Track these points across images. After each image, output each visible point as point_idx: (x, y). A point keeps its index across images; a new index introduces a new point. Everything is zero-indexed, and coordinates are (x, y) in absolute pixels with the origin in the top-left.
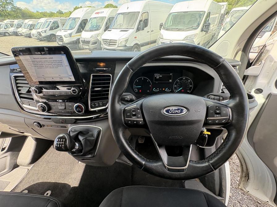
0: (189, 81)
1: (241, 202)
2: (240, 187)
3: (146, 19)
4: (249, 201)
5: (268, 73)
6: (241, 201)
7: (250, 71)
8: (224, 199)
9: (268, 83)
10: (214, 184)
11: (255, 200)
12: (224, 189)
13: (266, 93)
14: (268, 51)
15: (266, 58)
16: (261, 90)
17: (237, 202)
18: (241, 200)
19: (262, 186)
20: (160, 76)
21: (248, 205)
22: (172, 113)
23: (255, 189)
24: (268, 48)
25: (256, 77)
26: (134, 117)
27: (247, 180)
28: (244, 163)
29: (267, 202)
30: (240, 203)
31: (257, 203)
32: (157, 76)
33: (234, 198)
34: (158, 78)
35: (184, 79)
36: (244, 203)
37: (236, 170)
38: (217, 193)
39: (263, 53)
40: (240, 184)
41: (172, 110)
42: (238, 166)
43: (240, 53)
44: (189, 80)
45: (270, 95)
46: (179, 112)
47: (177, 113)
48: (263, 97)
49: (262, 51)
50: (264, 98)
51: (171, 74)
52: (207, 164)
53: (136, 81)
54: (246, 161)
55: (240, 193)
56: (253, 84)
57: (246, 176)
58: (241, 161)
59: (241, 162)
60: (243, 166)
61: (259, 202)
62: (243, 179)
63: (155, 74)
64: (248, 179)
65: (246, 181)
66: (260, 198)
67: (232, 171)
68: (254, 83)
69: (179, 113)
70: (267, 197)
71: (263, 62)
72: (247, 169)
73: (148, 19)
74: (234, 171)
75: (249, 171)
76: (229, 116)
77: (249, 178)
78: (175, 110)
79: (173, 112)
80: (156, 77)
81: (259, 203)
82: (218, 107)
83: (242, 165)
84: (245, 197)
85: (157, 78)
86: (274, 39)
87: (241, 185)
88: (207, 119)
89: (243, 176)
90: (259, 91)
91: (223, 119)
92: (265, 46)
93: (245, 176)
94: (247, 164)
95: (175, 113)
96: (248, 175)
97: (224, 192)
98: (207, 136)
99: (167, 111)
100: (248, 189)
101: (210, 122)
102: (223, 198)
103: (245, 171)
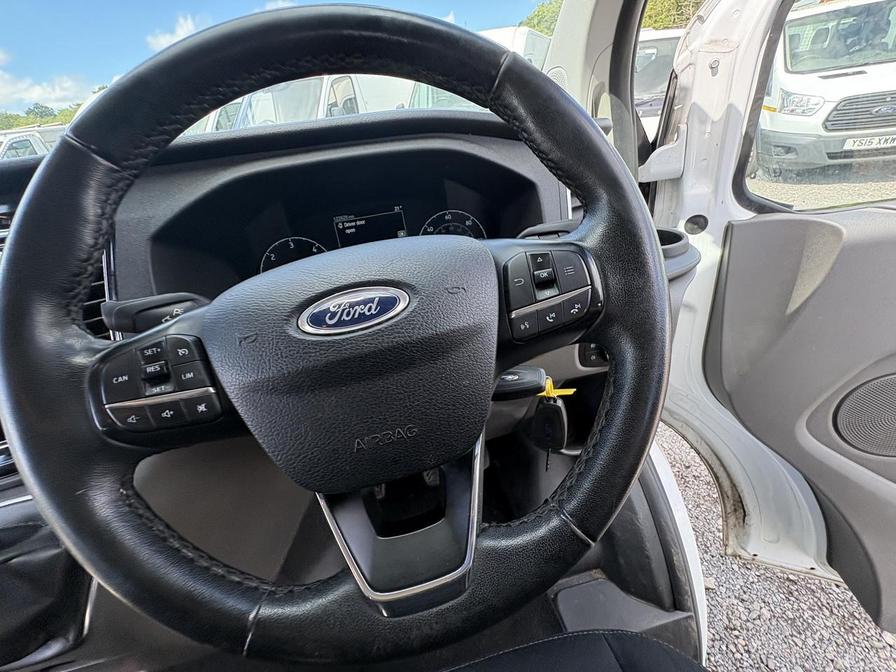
0: (467, 223)
1: (745, 597)
2: (729, 551)
3: (350, 99)
4: (767, 585)
5: (705, 163)
6: (745, 592)
7: (657, 167)
8: (692, 614)
9: (716, 191)
10: (651, 571)
11: (780, 575)
12: (683, 579)
13: (716, 225)
14: (685, 89)
15: (686, 115)
16: (702, 220)
17: (735, 602)
18: (745, 589)
19: (785, 526)
20: (358, 223)
21: (766, 600)
22: (340, 323)
23: (769, 542)
24: (683, 80)
25: (676, 181)
26: (157, 390)
27: (741, 521)
28: (722, 469)
29: (812, 571)
30: (743, 601)
31: (787, 583)
32: (347, 225)
33: (723, 590)
34: (353, 230)
35: (446, 217)
36: (755, 597)
37: (707, 498)
38: (667, 600)
39: (676, 101)
40: (727, 539)
41: (340, 310)
42: (709, 483)
43: (606, 99)
44: (468, 219)
45: (729, 229)
46: (373, 312)
47: (363, 318)
48: (715, 242)
49: (671, 93)
50: (718, 245)
51: (397, 209)
52: (555, 522)
53: (269, 257)
54: (723, 460)
55: (735, 567)
56: (676, 208)
57: (736, 507)
58: (710, 466)
59: (712, 469)
60: (720, 480)
61: (791, 577)
62: (732, 520)
63: (337, 219)
64: (745, 516)
65: (742, 524)
66: (790, 567)
67: (698, 506)
68: (677, 203)
69: (373, 317)
70: (807, 554)
71: (683, 127)
72: (734, 486)
73: (355, 98)
74: (702, 502)
75: (739, 490)
76: (592, 284)
77: (744, 512)
78: (352, 306)
79: (344, 317)
80: (345, 229)
81: (791, 580)
82: (541, 255)
83: (717, 478)
84: (752, 576)
85: (348, 231)
86: (690, 48)
87: (731, 543)
88: (511, 320)
89: (729, 510)
90: (698, 223)
91: (571, 302)
92: (674, 75)
93: (735, 510)
94: (728, 469)
95: (353, 322)
96: (741, 502)
97: (687, 588)
98: (560, 403)
99: (317, 320)
100: (752, 549)
101: (523, 327)
102: (689, 610)
103: (730, 493)
